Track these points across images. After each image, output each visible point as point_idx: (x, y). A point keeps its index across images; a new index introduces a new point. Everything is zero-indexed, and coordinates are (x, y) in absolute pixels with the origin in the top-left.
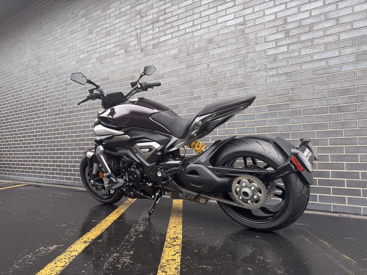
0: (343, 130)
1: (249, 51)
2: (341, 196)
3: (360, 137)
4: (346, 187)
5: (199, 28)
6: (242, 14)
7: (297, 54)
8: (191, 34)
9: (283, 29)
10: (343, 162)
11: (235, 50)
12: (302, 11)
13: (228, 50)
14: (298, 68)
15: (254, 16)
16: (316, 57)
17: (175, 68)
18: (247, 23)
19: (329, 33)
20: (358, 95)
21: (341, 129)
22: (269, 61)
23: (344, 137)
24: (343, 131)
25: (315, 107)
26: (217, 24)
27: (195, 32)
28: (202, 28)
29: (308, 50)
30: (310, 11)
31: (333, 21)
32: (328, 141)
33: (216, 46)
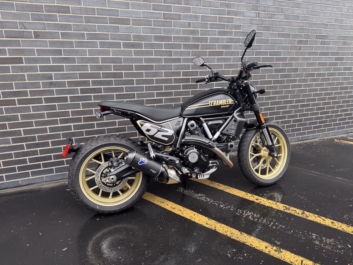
1: (230, 21)
20: (287, 73)
21: (276, 96)
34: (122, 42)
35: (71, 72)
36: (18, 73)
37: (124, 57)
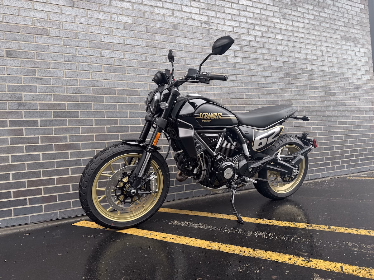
5: (161, 6)
6: (206, 13)
7: (248, 67)
8: (151, 8)
9: (238, 43)
11: (202, 47)
12: (250, 34)
13: (194, 44)
14: (249, 79)
15: (216, 21)
16: (260, 74)
17: (128, 42)
18: (211, 24)
19: (265, 58)
22: (230, 67)
26: (182, 11)
27: (156, 9)
28: (164, 7)
29: (254, 67)
30: (255, 36)
31: (267, 50)
33: (182, 35)
35: (45, 93)
37: (105, 80)
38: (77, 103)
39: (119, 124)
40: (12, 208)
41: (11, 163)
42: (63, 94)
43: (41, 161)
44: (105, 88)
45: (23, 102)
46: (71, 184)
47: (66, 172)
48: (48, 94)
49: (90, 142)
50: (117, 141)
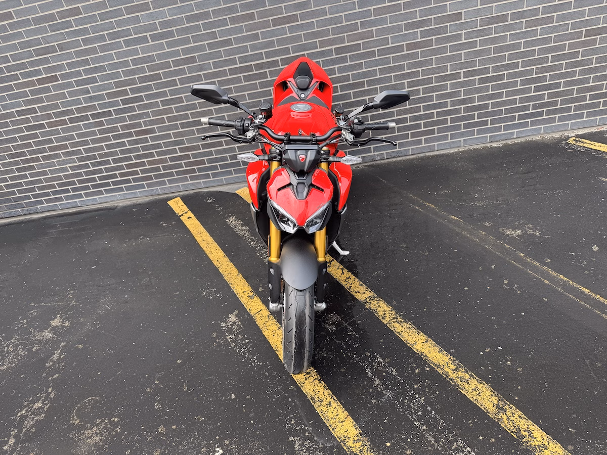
0: (420, 69)
2: (419, 138)
3: (436, 75)
4: (423, 129)
10: (420, 105)
20: (434, 27)
21: (417, 70)
23: (421, 78)
24: (420, 71)
25: (390, 45)
32: (406, 84)
34: (148, 34)
35: (106, 82)
36: (59, 92)
37: (155, 53)
38: (137, 86)
39: (185, 102)
40: (123, 186)
41: (106, 151)
42: (121, 79)
43: (128, 147)
44: (159, 62)
45: (92, 94)
46: (160, 165)
47: (152, 155)
48: (108, 82)
49: (163, 125)
50: (188, 121)
